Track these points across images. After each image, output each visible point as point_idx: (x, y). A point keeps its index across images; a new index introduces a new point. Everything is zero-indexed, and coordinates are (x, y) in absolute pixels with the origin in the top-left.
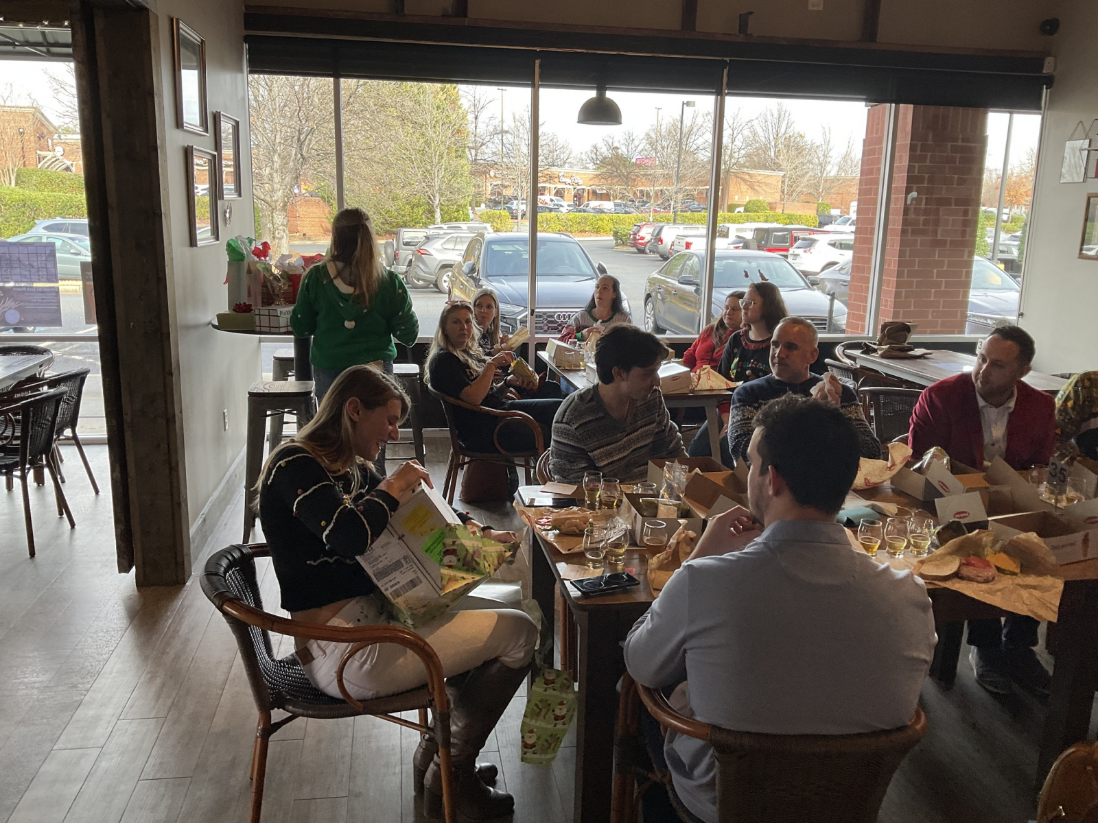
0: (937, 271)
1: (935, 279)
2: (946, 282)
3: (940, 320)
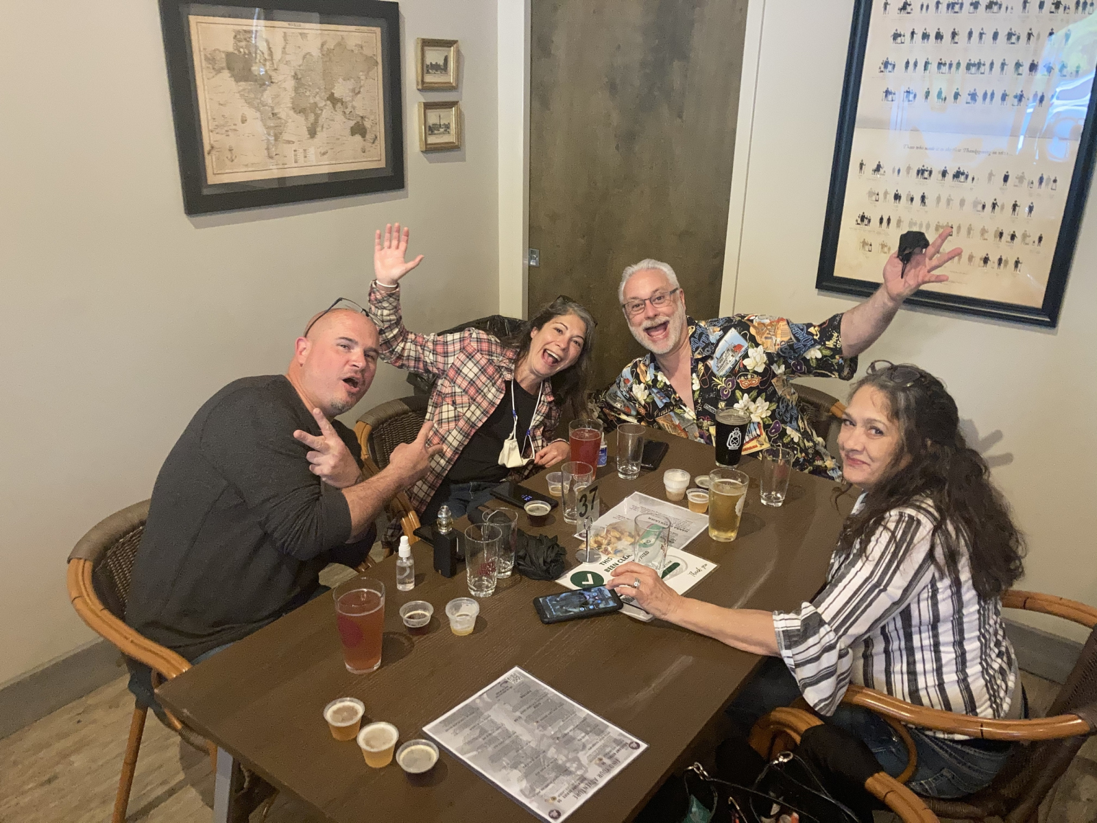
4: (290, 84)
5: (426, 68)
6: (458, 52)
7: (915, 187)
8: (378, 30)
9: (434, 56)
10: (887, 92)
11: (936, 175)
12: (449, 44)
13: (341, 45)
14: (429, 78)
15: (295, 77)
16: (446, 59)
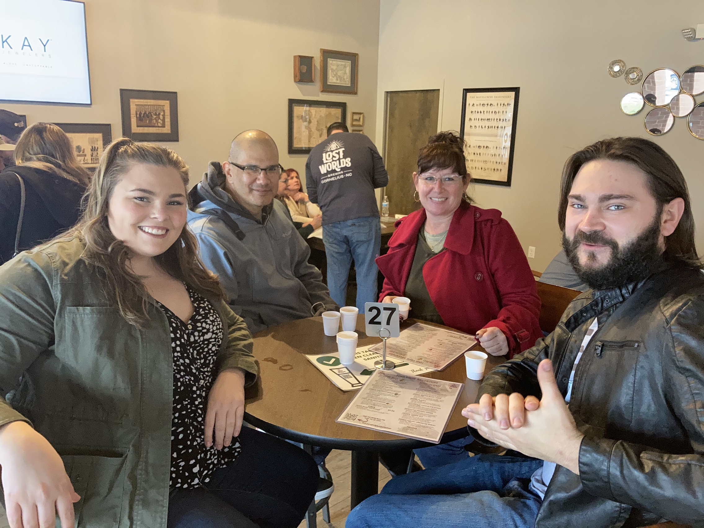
4: (316, 123)
5: (353, 120)
6: (364, 117)
7: (478, 151)
8: (340, 110)
9: (356, 117)
10: (471, 126)
11: (482, 147)
12: (360, 114)
13: (330, 114)
14: (354, 123)
15: (318, 121)
16: (360, 118)
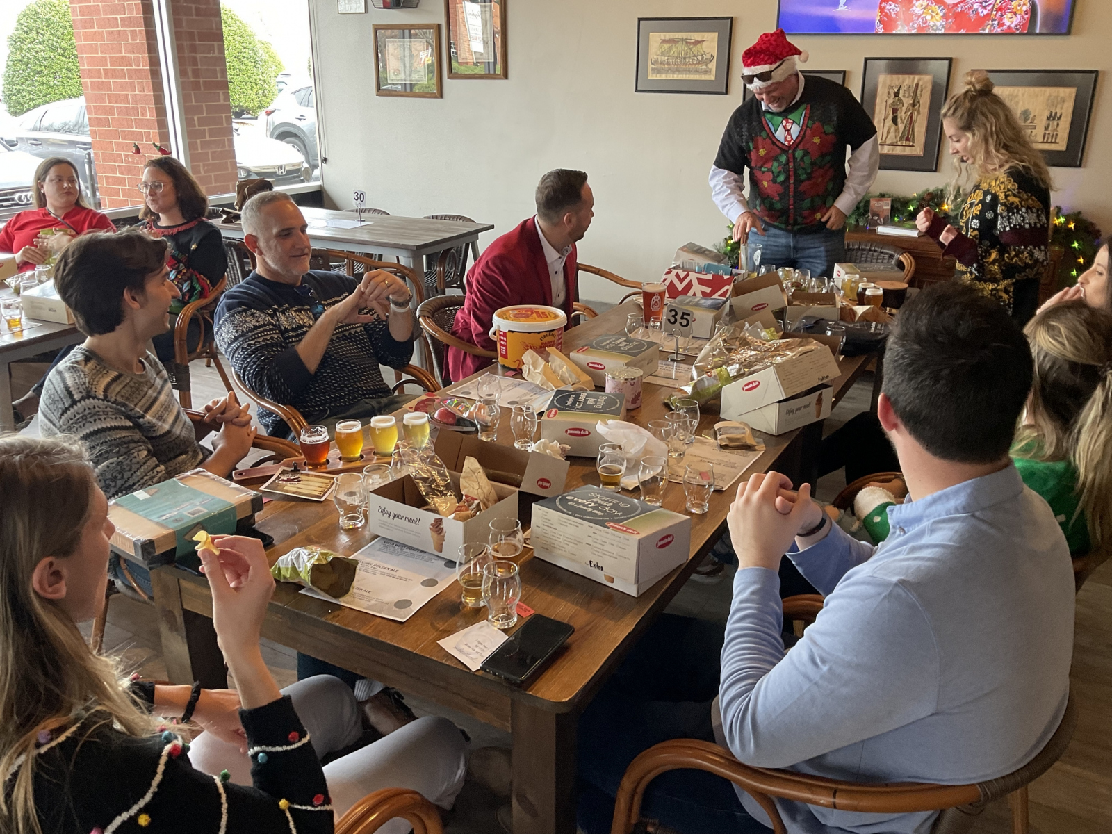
0: (198, 118)
1: (197, 127)
2: (209, 130)
3: (213, 175)
